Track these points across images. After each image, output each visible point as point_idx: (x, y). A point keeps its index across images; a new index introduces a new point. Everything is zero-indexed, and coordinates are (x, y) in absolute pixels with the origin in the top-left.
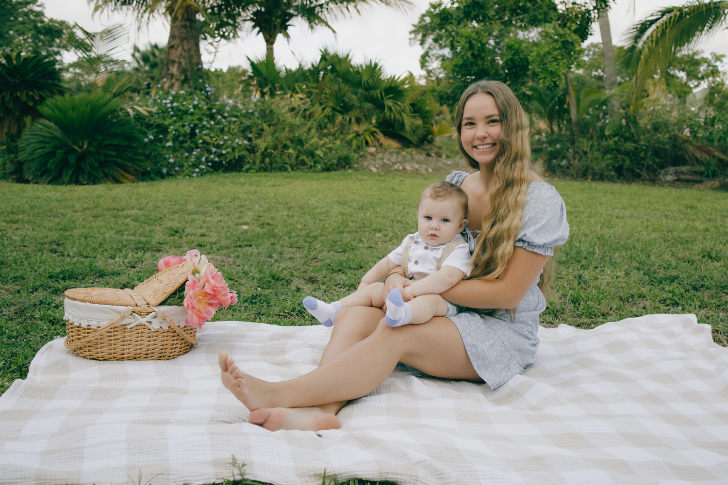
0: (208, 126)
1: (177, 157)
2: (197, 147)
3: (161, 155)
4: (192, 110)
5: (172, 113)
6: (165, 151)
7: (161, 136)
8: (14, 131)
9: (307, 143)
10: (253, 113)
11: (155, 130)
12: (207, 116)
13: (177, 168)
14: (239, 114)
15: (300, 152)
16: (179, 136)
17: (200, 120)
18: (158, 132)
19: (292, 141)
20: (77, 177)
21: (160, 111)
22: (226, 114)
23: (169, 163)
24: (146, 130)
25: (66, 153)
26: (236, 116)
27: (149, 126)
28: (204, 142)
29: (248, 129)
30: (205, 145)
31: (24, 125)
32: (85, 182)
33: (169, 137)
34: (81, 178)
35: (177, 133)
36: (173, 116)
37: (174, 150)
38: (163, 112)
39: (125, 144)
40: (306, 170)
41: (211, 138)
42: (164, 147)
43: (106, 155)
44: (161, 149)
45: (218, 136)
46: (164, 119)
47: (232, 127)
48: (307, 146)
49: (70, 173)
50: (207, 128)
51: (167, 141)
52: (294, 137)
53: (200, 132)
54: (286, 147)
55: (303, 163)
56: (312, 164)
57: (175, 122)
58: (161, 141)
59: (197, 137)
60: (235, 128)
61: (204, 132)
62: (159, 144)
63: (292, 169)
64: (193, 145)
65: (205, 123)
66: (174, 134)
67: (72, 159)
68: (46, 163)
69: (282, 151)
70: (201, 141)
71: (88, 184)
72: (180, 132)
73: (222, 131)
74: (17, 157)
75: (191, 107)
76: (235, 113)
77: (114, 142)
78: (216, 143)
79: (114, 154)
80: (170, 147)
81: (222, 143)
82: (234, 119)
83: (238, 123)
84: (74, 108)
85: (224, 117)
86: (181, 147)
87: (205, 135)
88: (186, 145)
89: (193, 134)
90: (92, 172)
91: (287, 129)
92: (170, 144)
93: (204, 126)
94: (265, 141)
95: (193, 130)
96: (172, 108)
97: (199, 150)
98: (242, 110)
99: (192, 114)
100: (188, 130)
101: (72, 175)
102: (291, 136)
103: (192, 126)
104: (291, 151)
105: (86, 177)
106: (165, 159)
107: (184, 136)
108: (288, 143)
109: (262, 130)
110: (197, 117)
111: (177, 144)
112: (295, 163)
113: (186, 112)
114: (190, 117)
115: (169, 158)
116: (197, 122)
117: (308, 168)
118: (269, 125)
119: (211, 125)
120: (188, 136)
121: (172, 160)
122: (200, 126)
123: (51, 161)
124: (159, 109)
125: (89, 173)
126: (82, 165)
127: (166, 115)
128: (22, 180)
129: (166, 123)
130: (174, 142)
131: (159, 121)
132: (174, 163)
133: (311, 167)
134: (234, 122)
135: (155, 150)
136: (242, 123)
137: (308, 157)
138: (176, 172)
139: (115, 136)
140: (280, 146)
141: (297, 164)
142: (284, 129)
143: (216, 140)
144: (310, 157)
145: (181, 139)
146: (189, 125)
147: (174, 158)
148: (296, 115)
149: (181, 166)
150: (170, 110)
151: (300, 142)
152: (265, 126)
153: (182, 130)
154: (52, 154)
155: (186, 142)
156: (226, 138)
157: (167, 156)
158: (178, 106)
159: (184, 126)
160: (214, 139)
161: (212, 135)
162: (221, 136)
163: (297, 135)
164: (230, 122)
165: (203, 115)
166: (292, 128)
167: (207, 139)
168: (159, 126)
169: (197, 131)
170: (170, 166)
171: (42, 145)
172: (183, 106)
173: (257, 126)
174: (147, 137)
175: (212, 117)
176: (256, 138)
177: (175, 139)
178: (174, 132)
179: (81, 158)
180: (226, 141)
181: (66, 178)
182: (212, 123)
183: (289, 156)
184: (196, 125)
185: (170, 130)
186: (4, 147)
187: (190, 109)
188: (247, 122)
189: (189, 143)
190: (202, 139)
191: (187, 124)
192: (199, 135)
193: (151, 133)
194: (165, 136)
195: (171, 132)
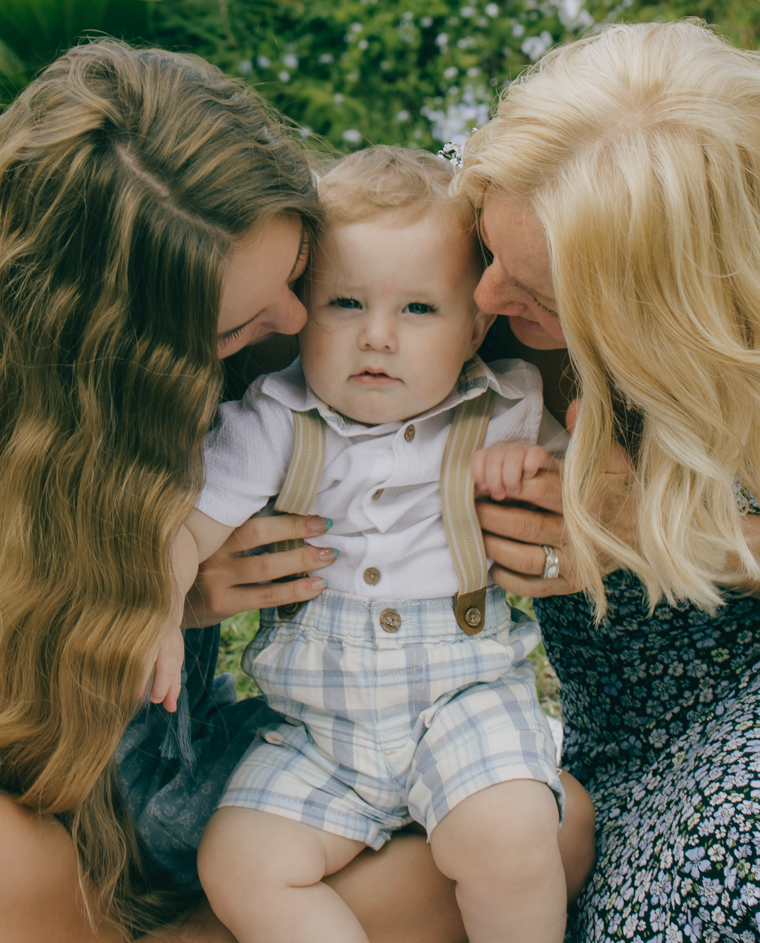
0: (482, 22)
2: (438, 94)
7: (326, 58)
11: (307, 39)
16: (381, 56)
18: (315, 48)
33: (349, 59)
35: (376, 47)
50: (477, 30)
53: (452, 43)
58: (324, 73)
59: (441, 60)
61: (464, 43)
65: (468, 12)
66: (366, 53)
70: (450, 73)
72: (383, 44)
87: (470, 51)
88: (401, 85)
93: (466, 22)
95: (429, 35)
100: (409, 35)
103: (427, 22)
107: (401, 54)
116: (441, 9)
119: (491, 19)
120: (412, 58)
122: (453, 21)
129: (341, 15)
130: (364, 74)
145: (387, 65)
146: (416, 21)
153: (392, 38)
155: (404, 75)
159: (396, 23)
168: (318, 25)
169: (442, 40)
177: (370, 64)
178: (363, 45)
182: (493, 10)
184: (439, 22)
185: (350, 38)
189: (413, 78)
190: (456, 65)
191: (408, 16)
192: (445, 50)
193: (292, 47)
194: (337, 57)
195: (356, 44)
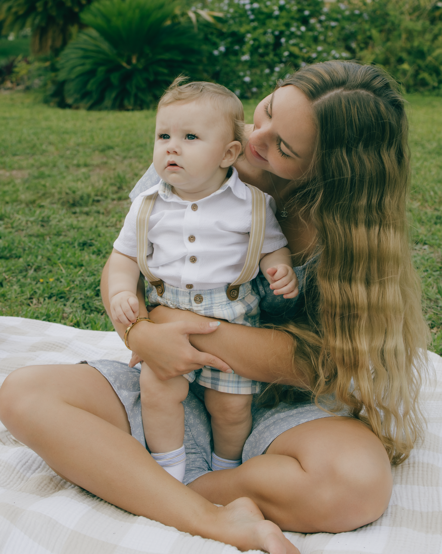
0: (299, 33)
1: (256, 74)
2: (281, 62)
3: (234, 72)
4: (277, 13)
5: (252, 17)
6: (240, 67)
7: (237, 47)
8: (59, 43)
9: (430, 55)
10: (360, 15)
11: (229, 40)
12: (297, 20)
13: (254, 90)
14: (339, 16)
15: (420, 67)
16: (259, 47)
17: (288, 25)
18: (233, 43)
19: (409, 53)
20: (122, 101)
21: (237, 15)
22: (323, 18)
23: (244, 83)
24: (217, 40)
25: (109, 71)
26: (336, 20)
27: (221, 35)
28: (291, 55)
29: (352, 36)
30: (292, 59)
31: (70, 35)
32: (130, 107)
33: (246, 48)
34: (126, 102)
35: (257, 43)
36: (253, 21)
37: (251, 65)
38: (241, 16)
39: (180, 58)
40: (427, 93)
41: (301, 49)
42: (239, 62)
43: (157, 74)
44: (234, 64)
45: (309, 46)
46: (241, 24)
47: (330, 33)
48: (429, 59)
49: (113, 95)
50: (297, 36)
51: (243, 54)
52: (412, 47)
53: (287, 42)
54: (401, 61)
55: (424, 83)
56: (436, 84)
57: (255, 29)
58: (236, 53)
59: (283, 48)
60: (332, 36)
61: (292, 42)
62: (233, 58)
63: (408, 91)
64: (276, 59)
65: (293, 29)
66: (253, 45)
67: (115, 78)
68: (86, 83)
69: (395, 67)
70: (286, 54)
71: (133, 110)
72: (260, 42)
73: (316, 40)
74: (56, 76)
75: (276, 8)
76: (335, 15)
77: (167, 56)
78: (306, 56)
79: (165, 71)
80: (246, 62)
81: (314, 55)
82: (333, 24)
83: (338, 29)
84: (120, 14)
85: (320, 22)
86: (261, 62)
87: (294, 45)
88: (267, 58)
89: (277, 45)
90: (140, 95)
91: (404, 36)
92: (246, 57)
93: (292, 33)
94: (372, 53)
95: (278, 38)
96: (253, 10)
97: (282, 65)
98: (344, 11)
99: (277, 18)
100: (270, 38)
101: (115, 99)
102: (408, 45)
103: (277, 33)
104: (406, 66)
105: (132, 100)
106: (239, 77)
107: (267, 46)
108: (404, 55)
109: (370, 38)
110: (283, 21)
111: (256, 58)
112: (411, 82)
113: (270, 16)
114: (274, 22)
115: (244, 76)
116: (283, 28)
117: (429, 90)
118: (381, 31)
119: (302, 32)
120: (271, 47)
121: (247, 79)
122: (287, 33)
123: (92, 81)
124: (236, 12)
125: (136, 96)
126: (128, 86)
127: (243, 19)
128: (63, 105)
129: (242, 30)
130: (252, 54)
131: (235, 28)
132: (252, 83)
133: (434, 88)
134: (333, 27)
135: (227, 65)
136: (343, 28)
137: (431, 74)
138: (253, 93)
139: (168, 48)
140: (393, 60)
141: (415, 85)
142: (400, 36)
143: (308, 52)
144: (434, 75)
145: (261, 51)
146: (273, 33)
147: (251, 75)
148: (418, 18)
149: (259, 87)
150: (249, 13)
151: (421, 54)
152: (375, 33)
153: (263, 39)
154: (91, 73)
155: (267, 54)
156: (320, 48)
157: (241, 74)
158: (259, 9)
159: (265, 33)
160: (305, 51)
161: (302, 45)
162: (314, 46)
163: (416, 44)
164: (327, 28)
165: (292, 18)
166: (410, 34)
167: (295, 50)
168: (233, 34)
169: (283, 40)
170: (245, 86)
171: (82, 61)
172: (267, 7)
173: (365, 32)
174: (217, 48)
175: (305, 21)
176: (362, 49)
177: (254, 51)
178: (252, 42)
179: (127, 77)
180: (319, 53)
181: (108, 102)
182: (303, 29)
183: (405, 72)
184: (282, 33)
185: (246, 39)
186: (47, 64)
187: (274, 10)
188: (350, 27)
189: (271, 56)
190: (288, 51)
191: (269, 30)
192: (284, 45)
193: (223, 43)
194: (241, 47)
195: (248, 42)
